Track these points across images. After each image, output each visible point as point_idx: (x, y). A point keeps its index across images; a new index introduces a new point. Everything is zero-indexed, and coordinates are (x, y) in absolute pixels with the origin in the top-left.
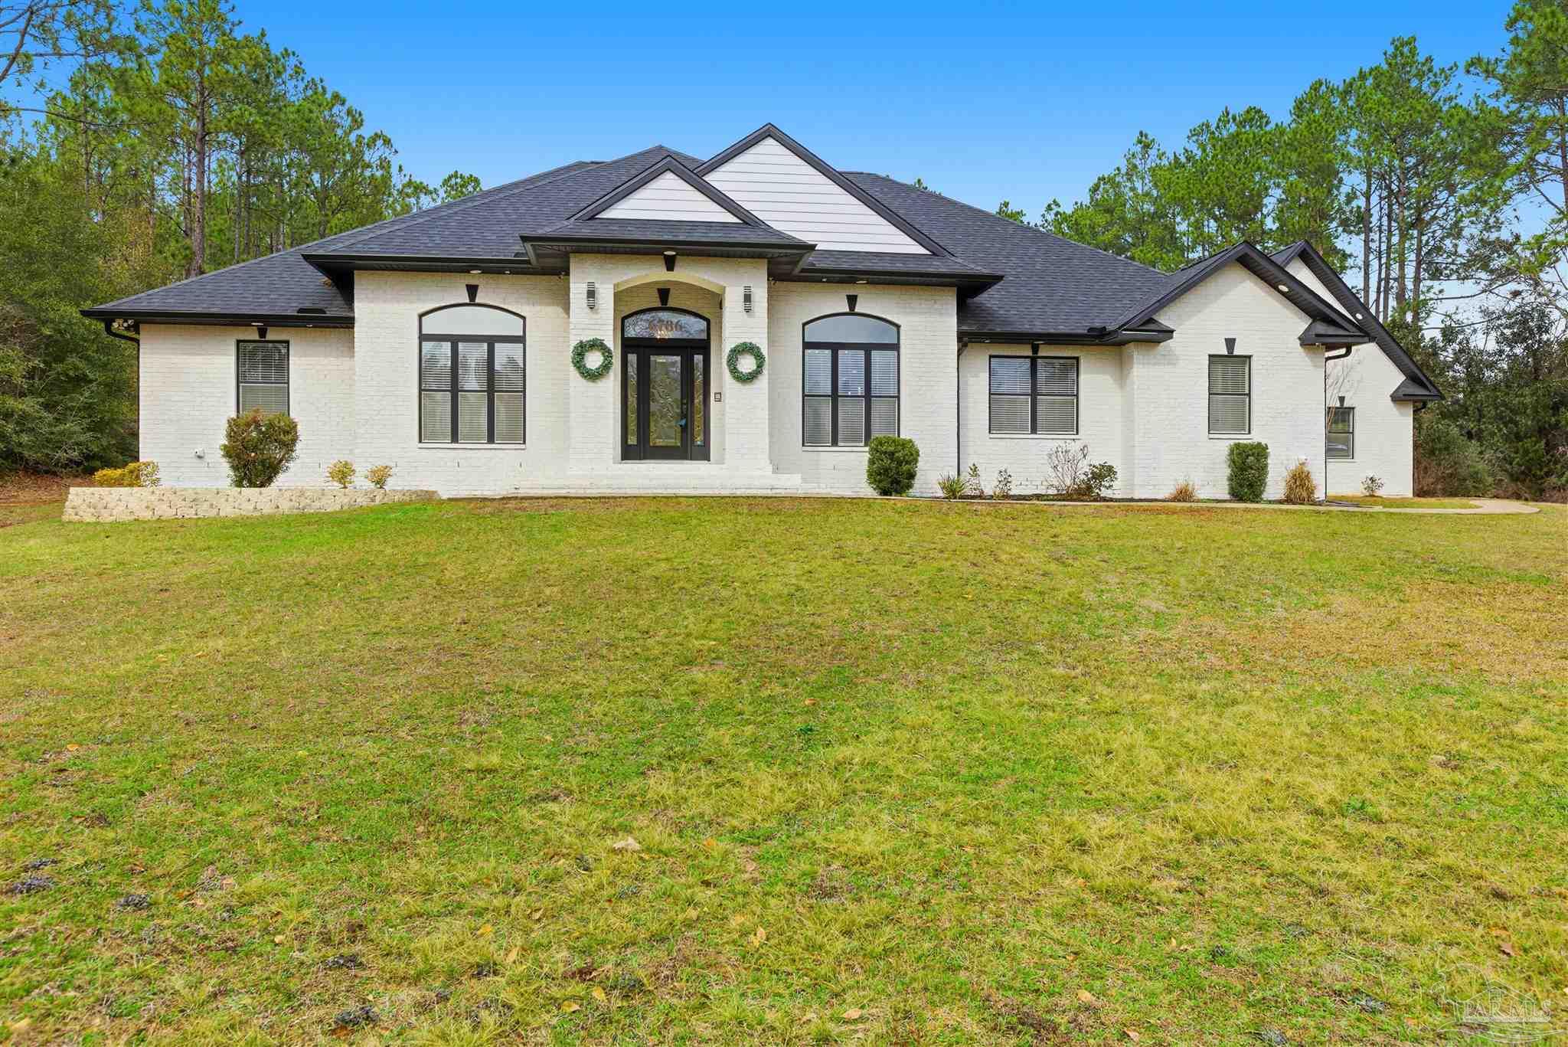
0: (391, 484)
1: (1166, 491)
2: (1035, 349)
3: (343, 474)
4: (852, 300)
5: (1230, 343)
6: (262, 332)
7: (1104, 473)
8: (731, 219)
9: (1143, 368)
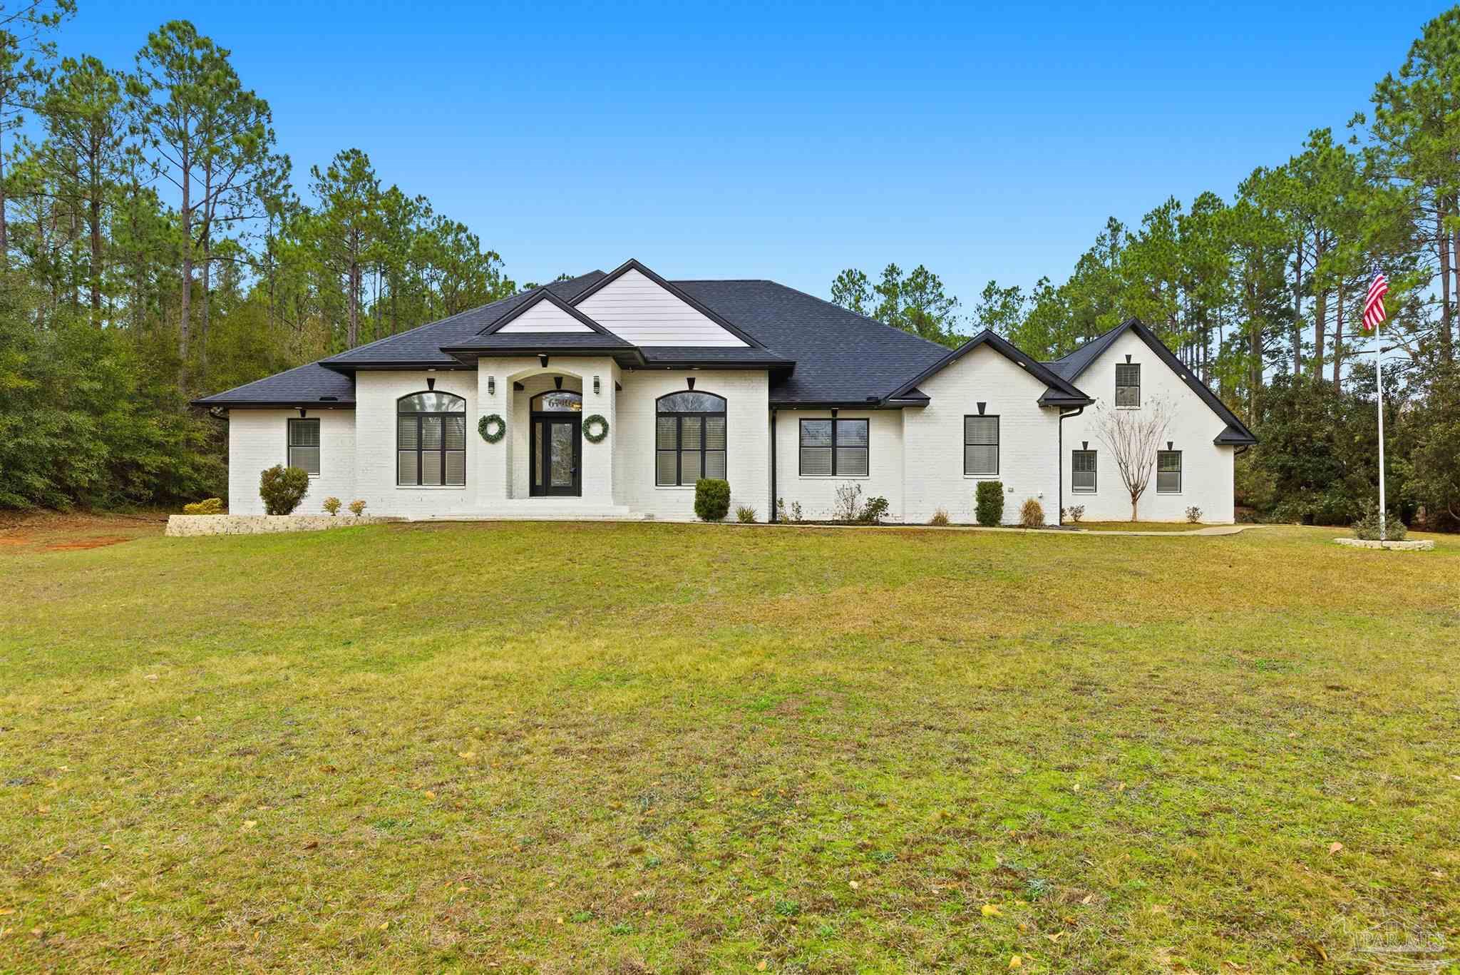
0: (365, 512)
1: (927, 518)
2: (834, 413)
3: (332, 506)
4: (691, 382)
5: (982, 406)
6: (303, 413)
7: (880, 505)
8: (587, 329)
9: (913, 425)
